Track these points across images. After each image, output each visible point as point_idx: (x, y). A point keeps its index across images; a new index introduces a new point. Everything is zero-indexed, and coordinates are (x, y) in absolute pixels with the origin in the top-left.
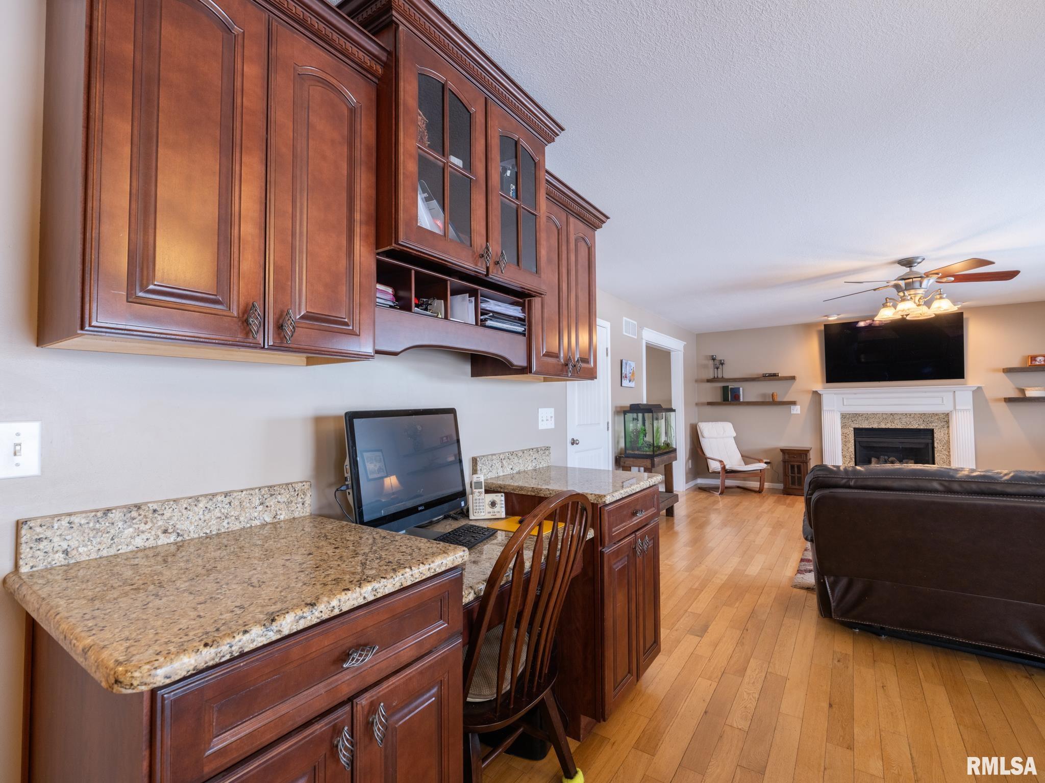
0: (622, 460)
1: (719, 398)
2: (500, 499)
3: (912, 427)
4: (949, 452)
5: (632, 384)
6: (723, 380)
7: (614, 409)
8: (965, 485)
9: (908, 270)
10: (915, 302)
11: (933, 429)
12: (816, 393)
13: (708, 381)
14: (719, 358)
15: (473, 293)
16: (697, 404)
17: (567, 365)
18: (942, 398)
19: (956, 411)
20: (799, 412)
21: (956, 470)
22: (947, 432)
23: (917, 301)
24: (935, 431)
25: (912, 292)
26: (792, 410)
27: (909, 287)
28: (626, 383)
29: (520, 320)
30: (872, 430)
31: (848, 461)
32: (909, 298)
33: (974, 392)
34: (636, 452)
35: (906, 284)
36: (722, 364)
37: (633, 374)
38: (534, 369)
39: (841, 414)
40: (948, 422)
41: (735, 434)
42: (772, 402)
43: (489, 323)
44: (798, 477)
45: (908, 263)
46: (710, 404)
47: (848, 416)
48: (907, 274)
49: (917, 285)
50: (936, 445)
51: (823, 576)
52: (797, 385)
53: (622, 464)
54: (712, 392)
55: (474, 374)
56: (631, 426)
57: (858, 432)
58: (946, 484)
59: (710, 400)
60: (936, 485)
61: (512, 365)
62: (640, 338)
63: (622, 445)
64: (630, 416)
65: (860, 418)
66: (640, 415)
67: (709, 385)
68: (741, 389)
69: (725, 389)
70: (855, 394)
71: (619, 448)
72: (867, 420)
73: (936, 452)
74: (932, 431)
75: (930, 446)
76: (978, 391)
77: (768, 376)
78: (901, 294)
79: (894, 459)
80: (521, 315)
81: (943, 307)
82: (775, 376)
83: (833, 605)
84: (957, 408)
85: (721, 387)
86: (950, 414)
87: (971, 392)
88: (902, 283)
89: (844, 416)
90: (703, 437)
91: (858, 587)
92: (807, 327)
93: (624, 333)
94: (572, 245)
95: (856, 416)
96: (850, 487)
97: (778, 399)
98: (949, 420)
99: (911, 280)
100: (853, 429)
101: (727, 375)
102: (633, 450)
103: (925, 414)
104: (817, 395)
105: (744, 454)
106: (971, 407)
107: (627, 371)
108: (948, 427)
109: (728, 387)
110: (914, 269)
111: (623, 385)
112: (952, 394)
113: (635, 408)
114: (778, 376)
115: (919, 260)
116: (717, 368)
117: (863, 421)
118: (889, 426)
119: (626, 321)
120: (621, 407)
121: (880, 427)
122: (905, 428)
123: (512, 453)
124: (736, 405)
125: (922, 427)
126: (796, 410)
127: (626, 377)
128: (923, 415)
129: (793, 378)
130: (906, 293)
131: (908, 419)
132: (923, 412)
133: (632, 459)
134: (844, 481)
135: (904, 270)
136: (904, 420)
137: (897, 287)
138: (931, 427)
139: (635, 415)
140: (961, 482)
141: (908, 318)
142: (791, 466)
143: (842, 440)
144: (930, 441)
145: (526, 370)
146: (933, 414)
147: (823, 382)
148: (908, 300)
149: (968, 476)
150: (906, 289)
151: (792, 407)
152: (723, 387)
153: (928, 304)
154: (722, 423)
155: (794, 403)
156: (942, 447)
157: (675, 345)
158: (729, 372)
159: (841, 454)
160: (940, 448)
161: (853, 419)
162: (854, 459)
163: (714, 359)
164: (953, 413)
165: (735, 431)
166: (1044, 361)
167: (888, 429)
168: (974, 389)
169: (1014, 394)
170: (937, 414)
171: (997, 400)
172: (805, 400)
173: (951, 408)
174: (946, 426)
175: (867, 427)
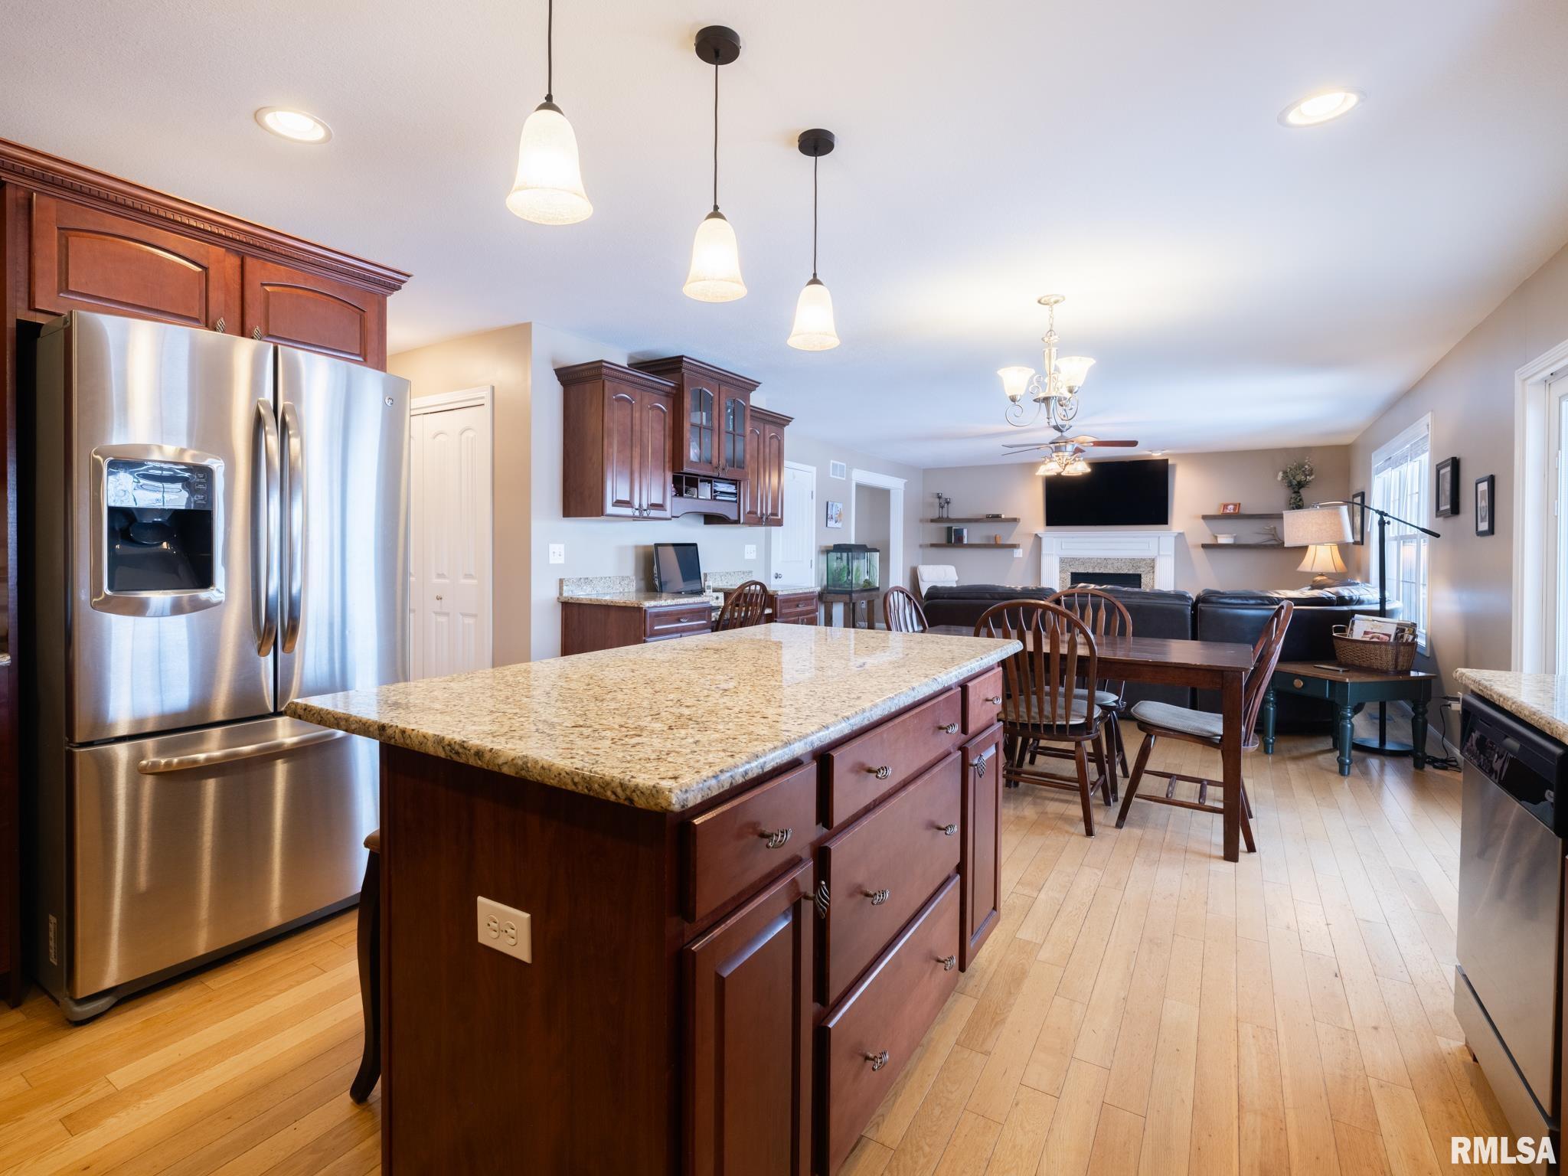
0: (824, 596)
1: (944, 541)
2: (721, 595)
3: (1124, 572)
5: (839, 525)
6: (949, 520)
7: (818, 549)
9: (1059, 434)
11: (1141, 574)
12: (1036, 536)
13: (932, 521)
14: (944, 496)
15: (710, 482)
16: (921, 546)
17: (762, 518)
18: (1150, 543)
19: (1160, 557)
20: (1021, 556)
22: (1152, 577)
24: (1142, 576)
26: (1014, 553)
28: (831, 523)
29: (734, 494)
30: (1087, 574)
33: (1176, 537)
34: (837, 589)
35: (1057, 447)
36: (948, 503)
37: (840, 515)
38: (742, 521)
39: (1060, 558)
40: (1153, 567)
41: (957, 579)
42: (995, 545)
43: (718, 498)
45: (1060, 428)
46: (933, 545)
47: (1065, 561)
48: (1057, 438)
49: (1063, 449)
52: (1021, 527)
53: (824, 599)
54: (936, 533)
55: (705, 523)
56: (835, 565)
57: (1074, 575)
59: (934, 542)
61: (729, 519)
62: (849, 479)
63: (825, 583)
64: (833, 555)
65: (1078, 563)
66: (845, 555)
67: (934, 525)
68: (965, 530)
69: (949, 529)
70: (1073, 538)
71: (823, 585)
72: (1084, 565)
76: (1179, 537)
77: (990, 517)
80: (735, 491)
82: (998, 517)
84: (1161, 553)
85: (945, 528)
86: (1155, 560)
87: (1173, 539)
88: (1054, 446)
89: (1062, 561)
90: (923, 581)
93: (831, 476)
94: (767, 443)
95: (1073, 560)
97: (1000, 542)
98: (1154, 565)
99: (1061, 444)
100: (1070, 573)
101: (952, 515)
102: (835, 586)
103: (1133, 559)
104: (1038, 539)
106: (1172, 552)
107: (833, 512)
108: (1153, 572)
109: (953, 527)
110: (1064, 434)
111: (828, 525)
112: (1157, 539)
113: (839, 548)
114: (1001, 517)
115: (1068, 428)
116: (942, 507)
117: (1080, 566)
118: (1103, 571)
119: (833, 464)
120: (826, 547)
121: (1094, 572)
122: (1116, 572)
123: (727, 573)
124: (960, 547)
125: (1131, 572)
126: (1018, 553)
127: (832, 518)
129: (1015, 520)
131: (1120, 564)
132: (1132, 557)
133: (833, 595)
135: (1058, 434)
136: (1116, 565)
137: (1050, 449)
138: (1138, 572)
139: (839, 555)
145: (737, 522)
146: (1141, 559)
147: (1043, 525)
150: (1055, 452)
151: (1015, 550)
152: (948, 527)
154: (943, 566)
155: (1014, 546)
157: (896, 485)
158: (955, 512)
161: (1070, 563)
163: (939, 498)
164: (1158, 558)
165: (958, 575)
166: (1234, 509)
167: (1102, 574)
168: (1176, 534)
169: (1209, 541)
170: (1144, 560)
171: (1196, 546)
172: (1027, 543)
173: (1156, 554)
174: (1151, 571)
175: (1084, 571)
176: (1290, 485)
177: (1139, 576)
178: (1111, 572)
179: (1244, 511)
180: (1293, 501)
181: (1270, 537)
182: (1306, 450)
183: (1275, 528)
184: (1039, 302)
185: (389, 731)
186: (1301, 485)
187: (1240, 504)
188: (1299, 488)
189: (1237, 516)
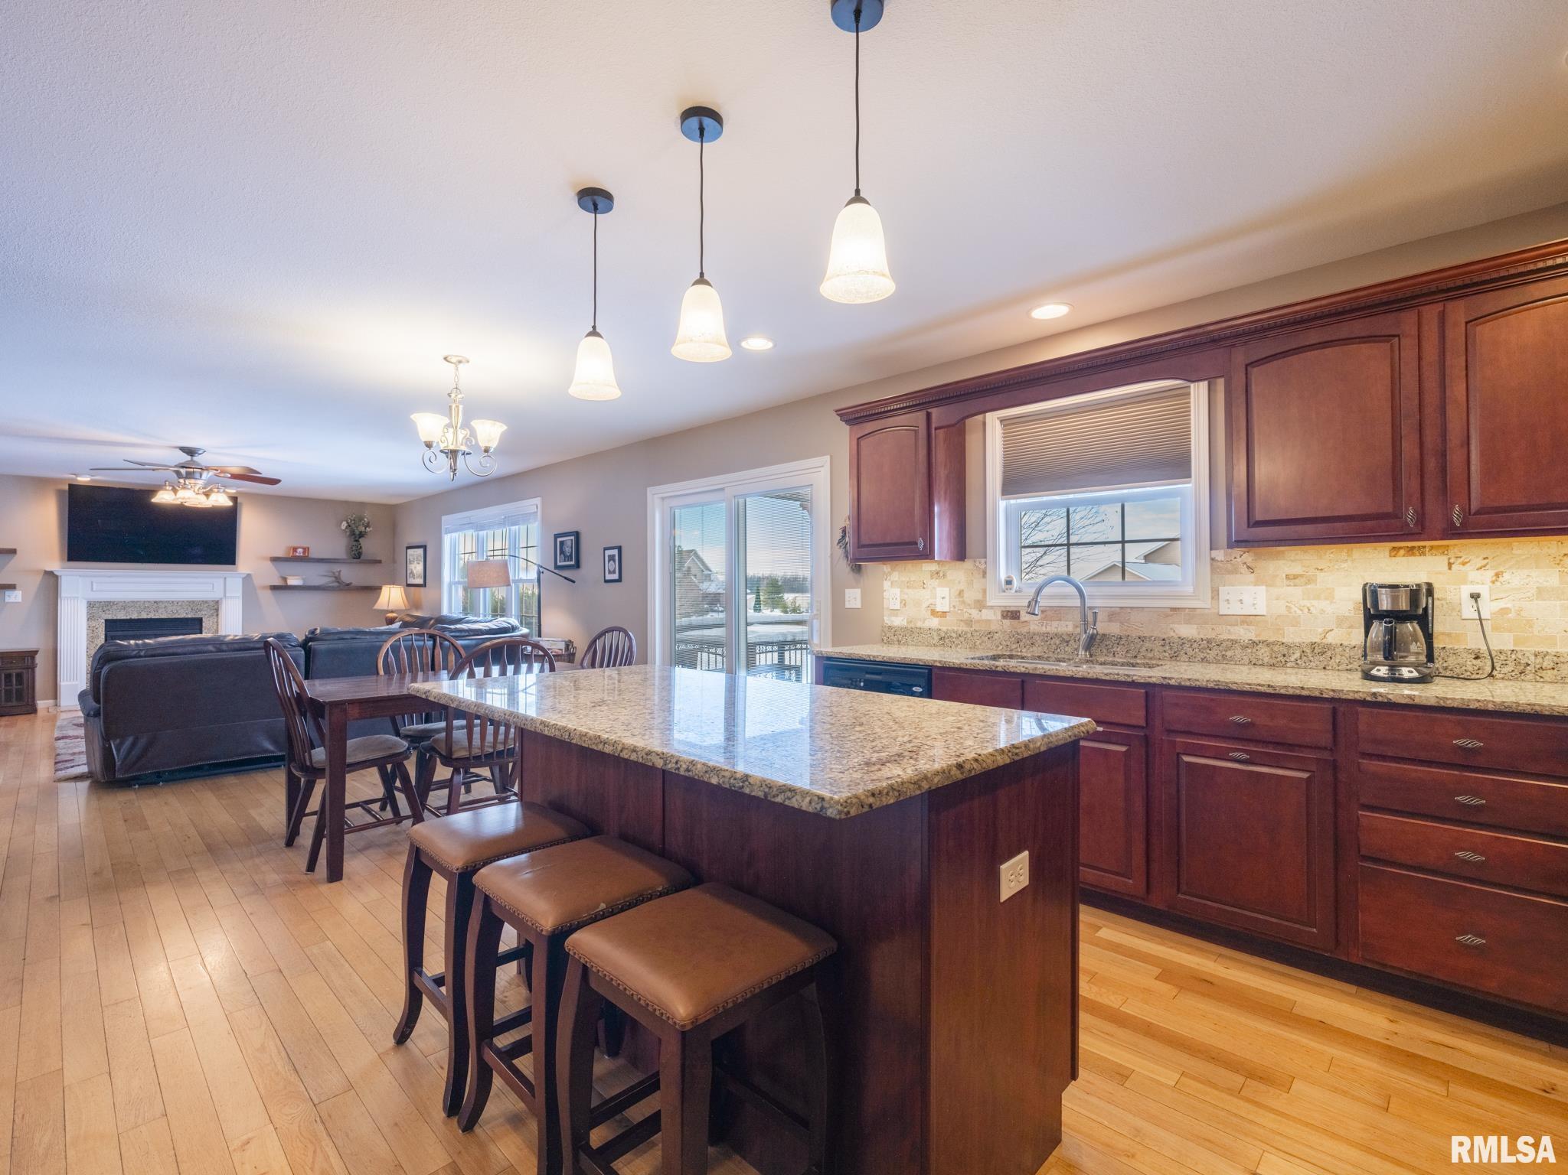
3: (179, 617)
4: (217, 627)
8: (230, 646)
9: (189, 458)
10: (194, 491)
11: (202, 618)
12: (50, 574)
18: (213, 585)
19: (226, 598)
20: (19, 599)
21: (225, 636)
22: (216, 620)
23: (196, 490)
24: (205, 620)
25: (192, 481)
26: (7, 597)
27: (190, 476)
30: (131, 621)
32: (189, 487)
33: (244, 579)
35: (187, 473)
39: (87, 602)
40: (217, 610)
44: (16, 689)
45: (191, 452)
47: (97, 605)
48: (187, 462)
49: (197, 476)
51: (109, 741)
52: (17, 560)
57: (111, 624)
58: (218, 646)
60: (210, 648)
65: (115, 607)
72: (124, 609)
76: (248, 579)
78: (182, 481)
81: (220, 500)
83: (118, 763)
84: (227, 595)
86: (219, 602)
87: (241, 580)
88: (183, 471)
89: (92, 605)
91: (142, 742)
92: (42, 481)
95: (108, 605)
96: (140, 657)
98: (218, 607)
99: (192, 470)
100: (104, 621)
103: (193, 602)
104: (51, 577)
106: (239, 594)
108: (217, 615)
110: (195, 458)
112: (222, 580)
115: (200, 452)
117: (118, 611)
118: (152, 616)
121: (140, 617)
122: (170, 617)
125: (189, 616)
126: (15, 596)
128: (192, 603)
129: (12, 551)
130: (187, 482)
131: (174, 607)
132: (192, 600)
134: (135, 653)
135: (186, 458)
136: (169, 609)
137: (178, 473)
138: (200, 616)
140: (228, 644)
141: (186, 504)
142: (6, 675)
143: (87, 634)
146: (203, 602)
148: (189, 489)
149: (232, 640)
150: (186, 478)
151: (9, 592)
153: (207, 495)
155: (12, 587)
161: (105, 609)
164: (224, 600)
166: (304, 552)
167: (151, 619)
168: (244, 576)
169: (278, 582)
170: (206, 602)
171: (264, 588)
172: (31, 583)
173: (221, 595)
174: (215, 614)
175: (125, 618)
176: (353, 533)
177: (200, 620)
178: (164, 616)
179: (313, 554)
180: (354, 548)
181: (334, 579)
182: (362, 505)
183: (340, 571)
184: (445, 359)
185: (967, 766)
186: (362, 535)
187: (308, 548)
188: (360, 538)
189: (305, 559)
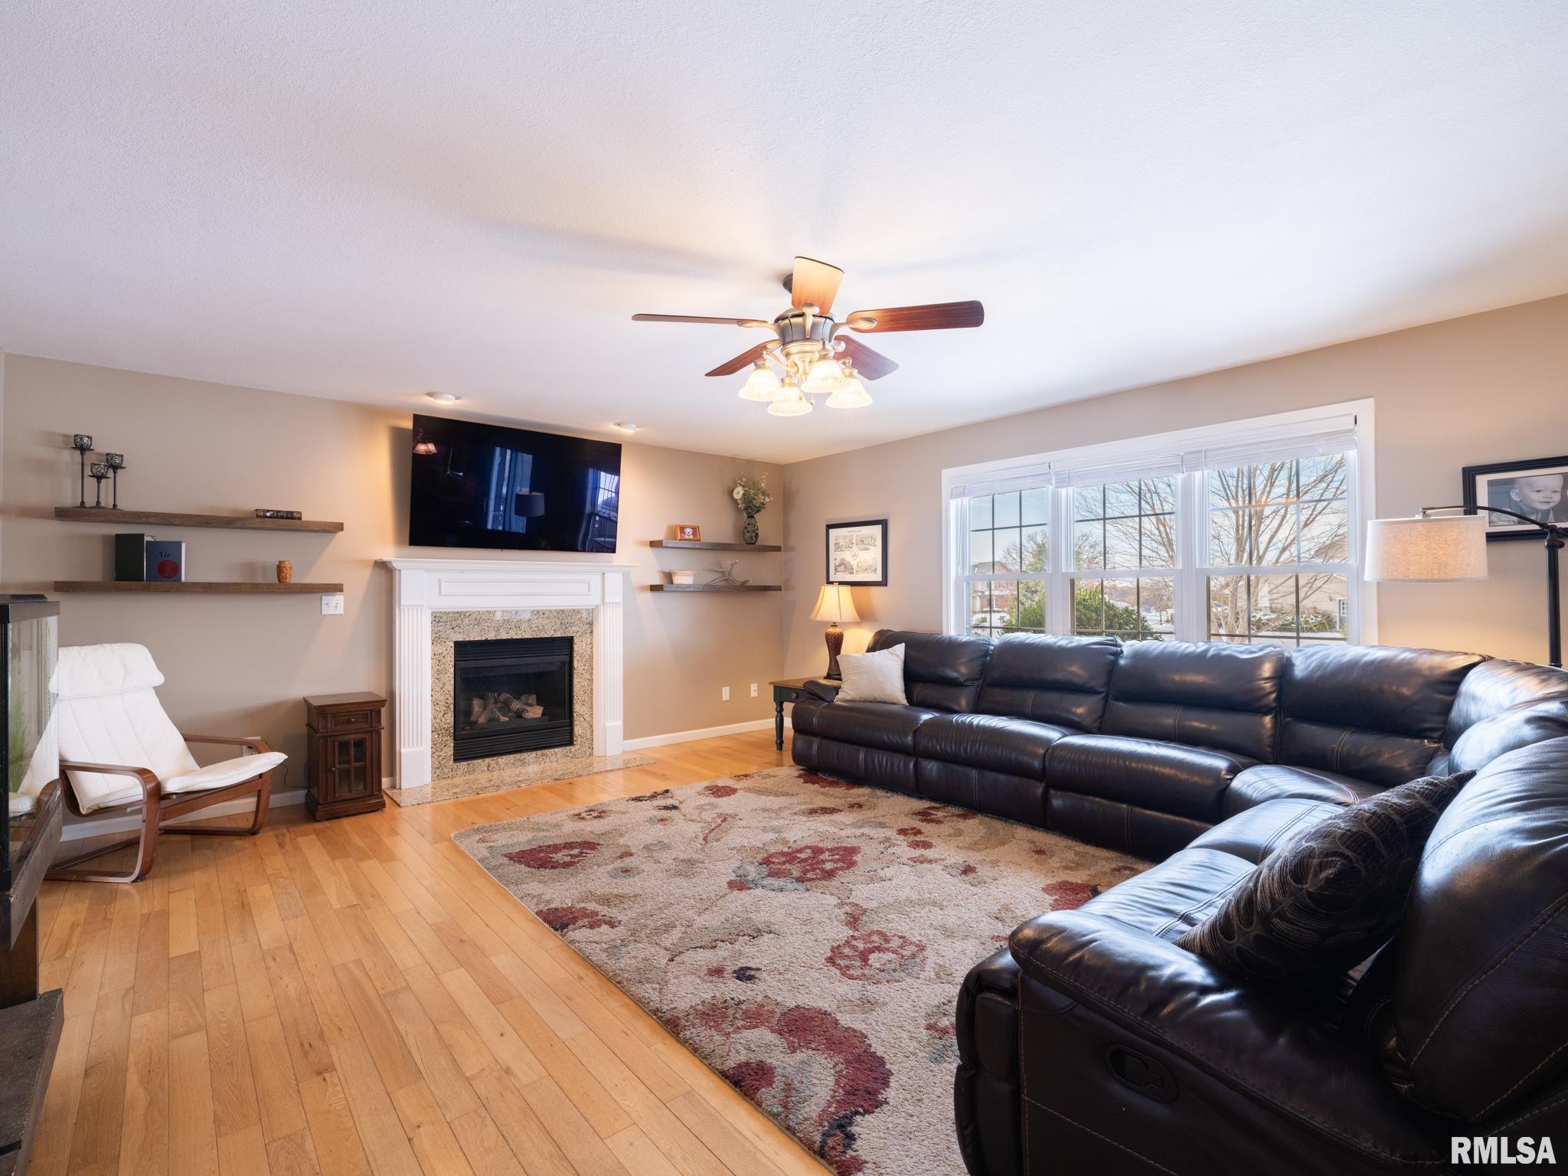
1: (96, 574)
3: (546, 636)
4: (591, 674)
6: (114, 514)
11: (572, 637)
12: (384, 567)
13: (61, 514)
14: (102, 445)
18: (589, 584)
19: (604, 606)
22: (590, 641)
24: (575, 640)
26: (324, 606)
30: (485, 644)
31: (443, 712)
33: (624, 574)
36: (115, 468)
39: (433, 613)
40: (591, 624)
41: (159, 679)
42: (275, 585)
44: (356, 769)
46: (67, 586)
47: (444, 619)
50: (575, 664)
52: (343, 545)
54: (67, 551)
57: (461, 648)
59: (62, 578)
65: (466, 621)
68: (183, 545)
69: (128, 543)
70: (462, 571)
72: (478, 624)
73: (575, 676)
74: (570, 641)
75: (567, 666)
76: (628, 574)
77: (270, 517)
79: (509, 695)
82: (292, 518)
84: (606, 600)
85: (105, 538)
86: (595, 612)
87: (621, 577)
89: (437, 618)
92: (368, 413)
95: (458, 617)
97: (293, 578)
98: (592, 620)
100: (452, 644)
101: (128, 502)
103: (563, 611)
104: (387, 572)
105: (191, 732)
106: (620, 599)
108: (592, 632)
109: (142, 536)
112: (599, 577)
114: (300, 519)
116: (94, 478)
117: (471, 627)
118: (513, 635)
121: (498, 638)
122: (535, 637)
124: (168, 591)
125: (558, 635)
126: (334, 604)
128: (561, 613)
129: (339, 527)
131: (540, 620)
132: (561, 608)
138: (570, 635)
142: (340, 744)
143: (432, 667)
144: (567, 658)
146: (574, 611)
147: (399, 542)
151: (327, 598)
152: (118, 536)
154: (116, 647)
155: (329, 588)
156: (583, 667)
158: (139, 493)
159: (430, 698)
160: (580, 669)
161: (454, 624)
162: (452, 707)
163: (82, 449)
164: (600, 610)
165: (160, 667)
166: (690, 534)
167: (511, 641)
168: (624, 570)
170: (580, 612)
171: (643, 588)
172: (359, 582)
173: (598, 602)
174: (589, 631)
175: (479, 638)
176: (747, 506)
178: (527, 636)
179: (704, 537)
180: (747, 529)
181: (723, 576)
183: (730, 563)
186: (759, 508)
187: (699, 528)
188: (756, 512)
189: (695, 544)
